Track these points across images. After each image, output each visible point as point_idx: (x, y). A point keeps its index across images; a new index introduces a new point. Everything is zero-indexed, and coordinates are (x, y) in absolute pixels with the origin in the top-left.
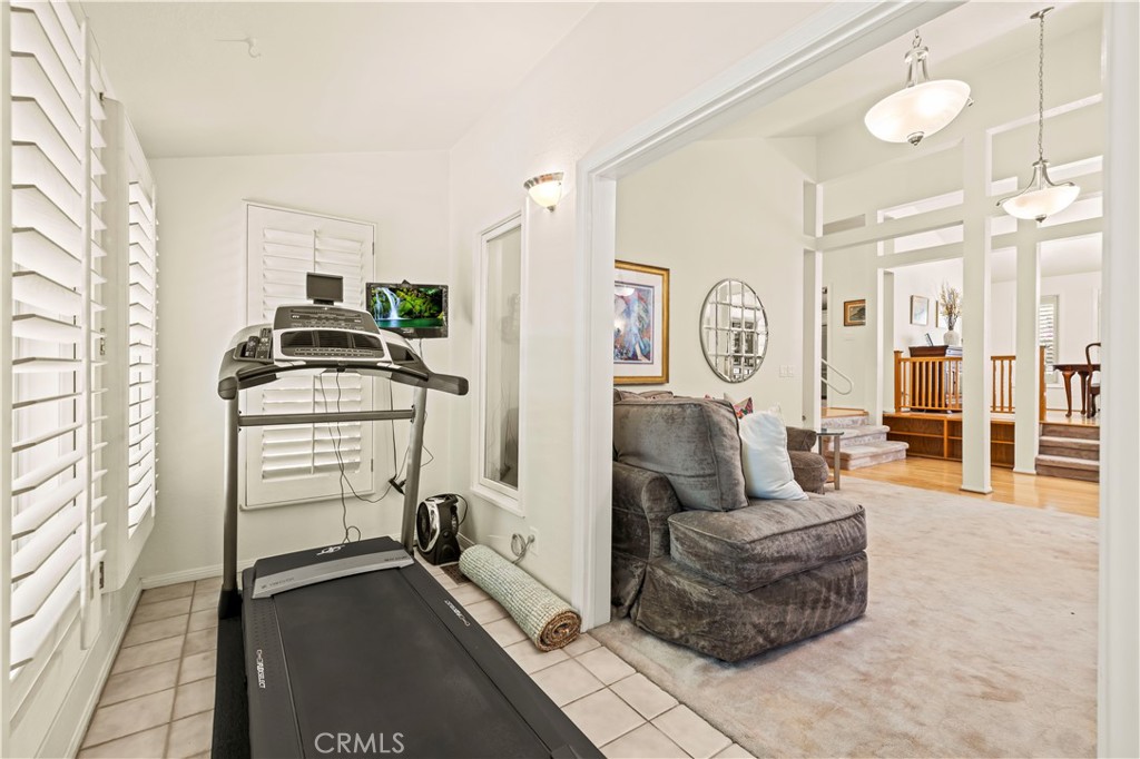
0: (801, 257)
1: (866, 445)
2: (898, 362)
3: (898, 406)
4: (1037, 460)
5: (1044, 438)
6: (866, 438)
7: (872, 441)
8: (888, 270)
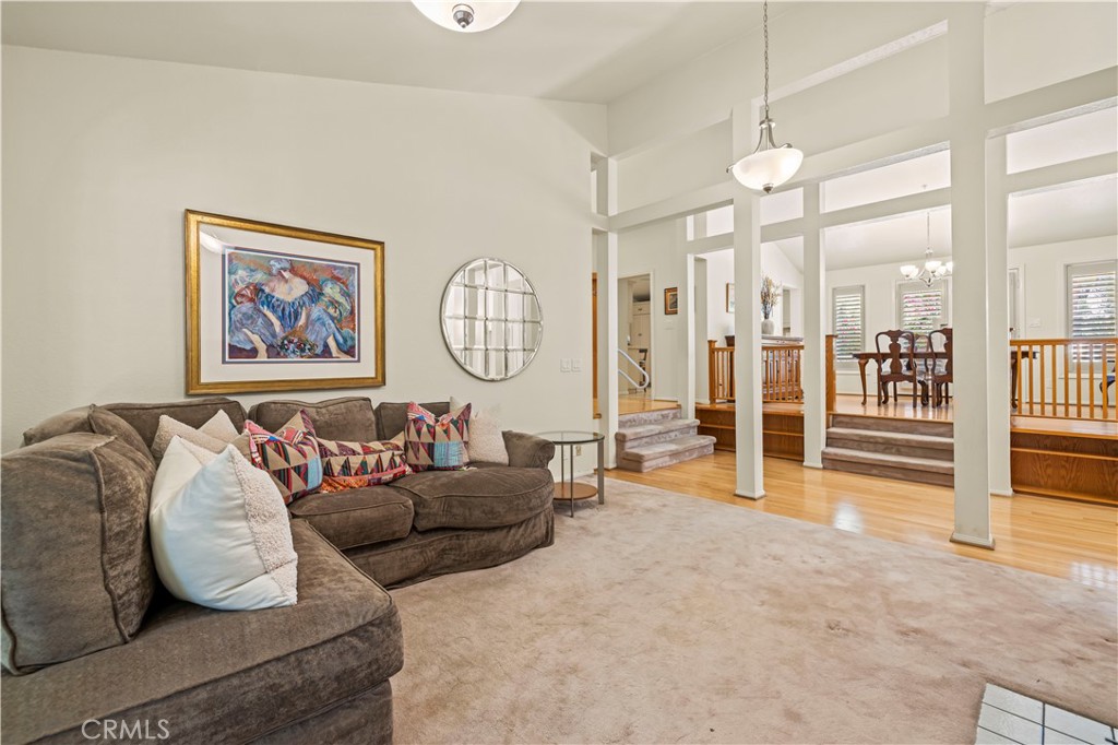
0: (589, 236)
1: (671, 442)
2: (712, 351)
3: (712, 399)
4: (823, 453)
5: (832, 430)
6: (673, 434)
7: (680, 436)
8: (699, 256)
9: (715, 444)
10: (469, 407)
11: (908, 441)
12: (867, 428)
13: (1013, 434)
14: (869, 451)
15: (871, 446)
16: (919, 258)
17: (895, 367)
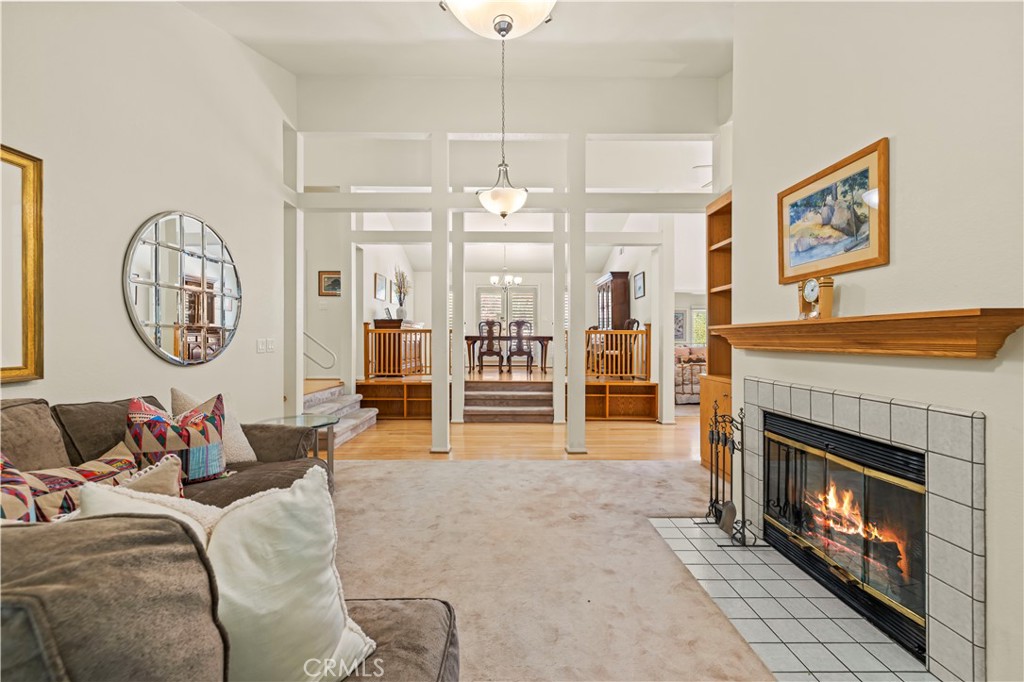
1: (349, 417)
2: (366, 332)
3: (367, 374)
4: (464, 411)
5: (467, 393)
6: (348, 410)
7: (350, 412)
8: (359, 246)
9: (377, 415)
10: (219, 398)
11: (513, 396)
12: (486, 389)
13: (587, 386)
14: (490, 406)
15: (491, 402)
16: (501, 272)
17: (490, 345)
